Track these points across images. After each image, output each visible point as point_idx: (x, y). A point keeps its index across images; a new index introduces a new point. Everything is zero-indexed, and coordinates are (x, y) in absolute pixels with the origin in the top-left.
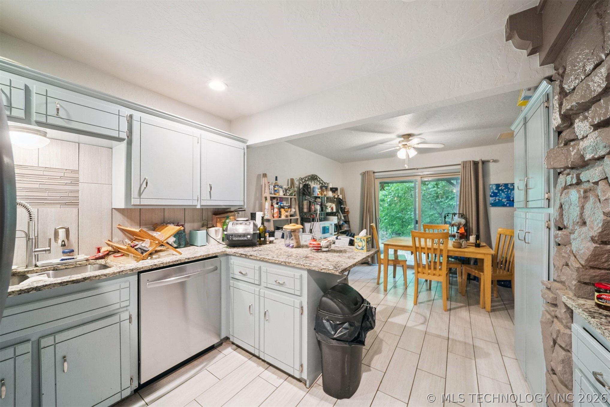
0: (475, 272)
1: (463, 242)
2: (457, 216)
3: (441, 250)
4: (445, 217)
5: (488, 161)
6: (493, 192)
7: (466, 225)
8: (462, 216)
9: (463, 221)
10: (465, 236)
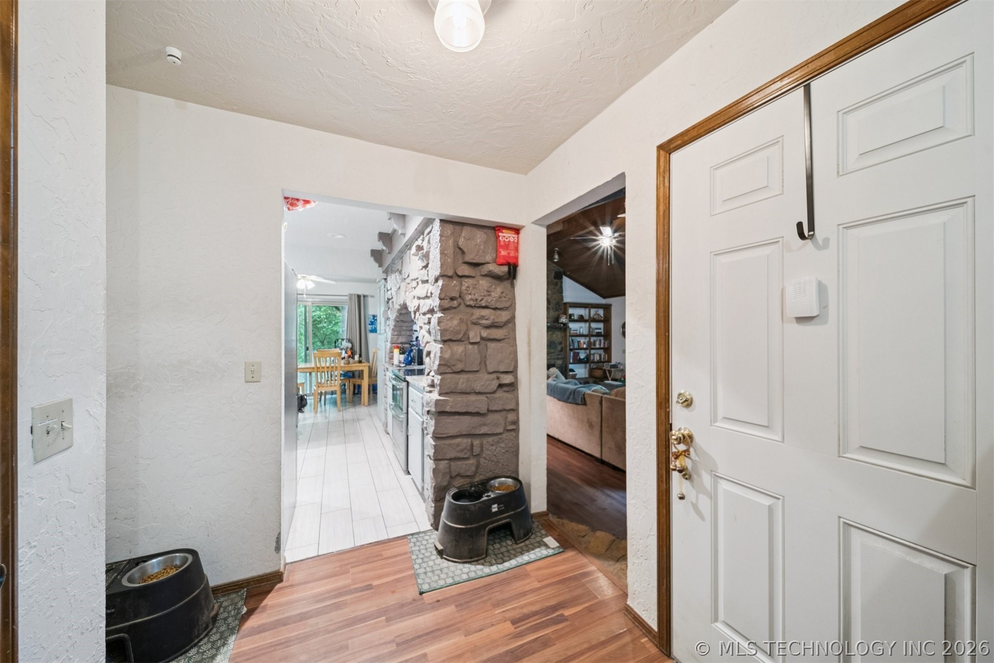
0: (357, 381)
1: (351, 360)
2: (345, 341)
3: (336, 367)
4: (335, 343)
5: (367, 296)
6: (371, 322)
7: (352, 349)
8: (349, 341)
9: (350, 345)
10: (352, 356)
